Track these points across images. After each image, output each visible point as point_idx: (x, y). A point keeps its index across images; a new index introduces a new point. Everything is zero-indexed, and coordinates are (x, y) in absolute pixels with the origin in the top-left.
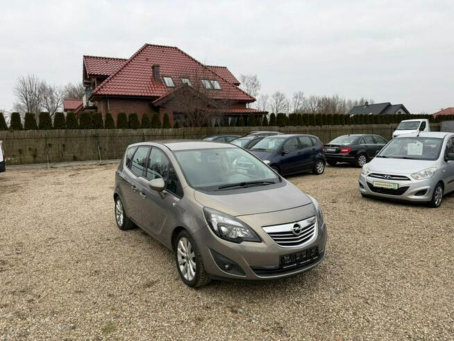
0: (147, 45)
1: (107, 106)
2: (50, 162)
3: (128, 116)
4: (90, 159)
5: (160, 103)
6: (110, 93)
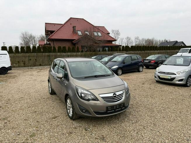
0: (71, 18)
1: (54, 43)
2: (30, 66)
3: (62, 48)
4: (46, 65)
5: (75, 42)
6: (55, 38)
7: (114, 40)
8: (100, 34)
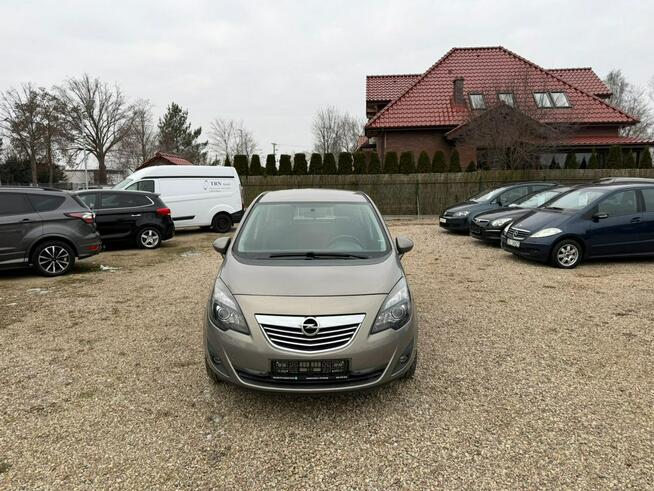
0: (455, 50)
1: (383, 142)
3: (399, 156)
5: (456, 136)
6: (387, 125)
7: (625, 120)
8: (562, 100)
